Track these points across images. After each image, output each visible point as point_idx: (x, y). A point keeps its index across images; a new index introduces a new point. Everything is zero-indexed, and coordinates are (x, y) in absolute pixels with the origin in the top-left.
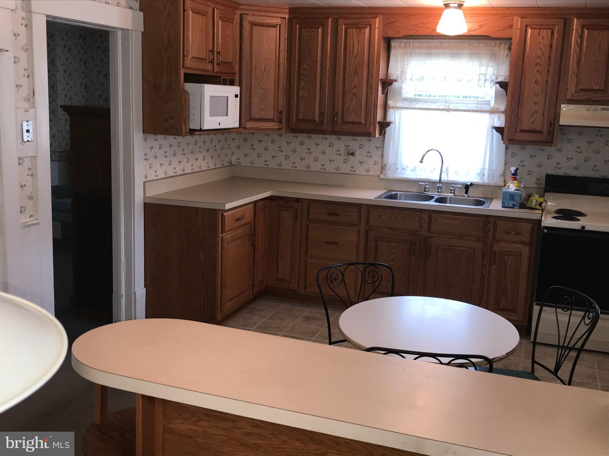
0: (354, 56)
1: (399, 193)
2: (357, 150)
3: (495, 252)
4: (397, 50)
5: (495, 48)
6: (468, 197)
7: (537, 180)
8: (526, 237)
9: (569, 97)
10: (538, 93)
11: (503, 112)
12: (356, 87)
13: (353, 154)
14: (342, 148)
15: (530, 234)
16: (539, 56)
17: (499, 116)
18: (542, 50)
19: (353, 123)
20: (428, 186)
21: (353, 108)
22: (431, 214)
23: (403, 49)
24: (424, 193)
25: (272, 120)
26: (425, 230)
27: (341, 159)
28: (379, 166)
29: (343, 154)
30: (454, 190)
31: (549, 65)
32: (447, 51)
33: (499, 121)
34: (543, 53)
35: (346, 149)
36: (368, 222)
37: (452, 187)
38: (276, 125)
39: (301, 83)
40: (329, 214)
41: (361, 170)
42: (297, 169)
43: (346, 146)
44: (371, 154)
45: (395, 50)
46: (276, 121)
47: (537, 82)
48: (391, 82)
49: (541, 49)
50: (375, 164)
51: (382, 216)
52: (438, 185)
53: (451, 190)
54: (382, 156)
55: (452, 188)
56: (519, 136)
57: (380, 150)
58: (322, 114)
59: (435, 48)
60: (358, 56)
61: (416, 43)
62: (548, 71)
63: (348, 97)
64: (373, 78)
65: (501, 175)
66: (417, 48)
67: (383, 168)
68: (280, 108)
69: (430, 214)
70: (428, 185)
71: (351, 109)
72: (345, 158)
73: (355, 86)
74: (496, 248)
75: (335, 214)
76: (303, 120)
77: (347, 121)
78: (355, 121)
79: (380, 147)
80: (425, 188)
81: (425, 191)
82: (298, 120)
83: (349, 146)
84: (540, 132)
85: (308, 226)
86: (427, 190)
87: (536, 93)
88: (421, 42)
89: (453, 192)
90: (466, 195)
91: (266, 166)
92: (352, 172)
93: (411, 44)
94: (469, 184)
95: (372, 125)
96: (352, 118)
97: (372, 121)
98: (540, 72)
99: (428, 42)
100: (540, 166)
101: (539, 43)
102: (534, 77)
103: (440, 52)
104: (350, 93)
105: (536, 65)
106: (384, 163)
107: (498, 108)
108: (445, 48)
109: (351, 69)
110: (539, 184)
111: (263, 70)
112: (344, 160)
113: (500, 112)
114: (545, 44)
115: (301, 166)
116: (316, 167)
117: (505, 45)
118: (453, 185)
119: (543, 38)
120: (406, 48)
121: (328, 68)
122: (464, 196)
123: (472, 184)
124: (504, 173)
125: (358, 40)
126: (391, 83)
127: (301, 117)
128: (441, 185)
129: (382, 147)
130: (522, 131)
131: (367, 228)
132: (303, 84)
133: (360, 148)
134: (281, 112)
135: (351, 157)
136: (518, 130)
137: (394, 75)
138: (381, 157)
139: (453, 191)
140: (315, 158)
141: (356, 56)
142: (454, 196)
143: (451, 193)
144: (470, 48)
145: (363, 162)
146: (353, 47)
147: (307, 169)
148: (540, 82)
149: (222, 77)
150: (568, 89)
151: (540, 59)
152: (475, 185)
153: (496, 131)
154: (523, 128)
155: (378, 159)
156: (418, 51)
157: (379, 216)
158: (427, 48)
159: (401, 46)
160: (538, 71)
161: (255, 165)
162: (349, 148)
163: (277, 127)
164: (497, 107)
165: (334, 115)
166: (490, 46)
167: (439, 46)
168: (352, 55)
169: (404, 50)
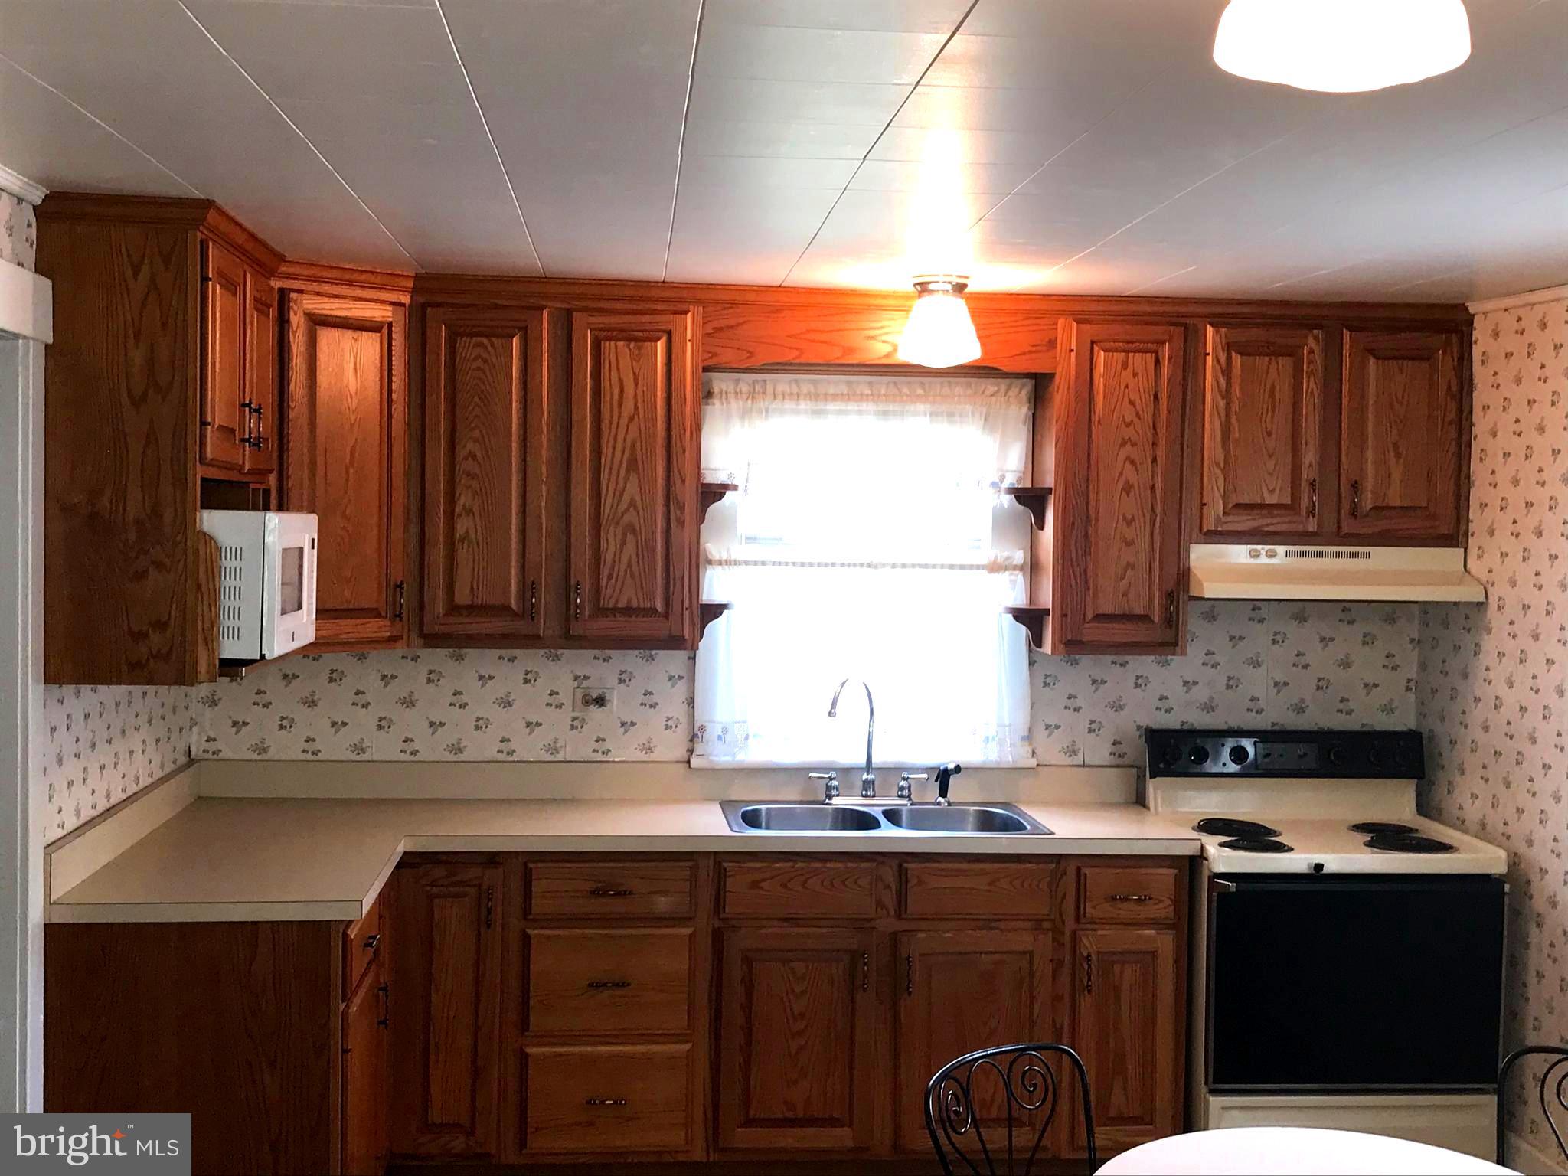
0: (624, 421)
1: (763, 807)
2: (613, 688)
3: (1088, 958)
4: (728, 403)
5: (994, 399)
6: (949, 804)
7: (1114, 744)
8: (1163, 909)
9: (1210, 526)
10: (1133, 519)
11: (1021, 568)
12: (635, 508)
13: (600, 701)
14: (566, 687)
15: (1173, 897)
16: (1128, 420)
17: (1013, 577)
18: (1135, 407)
19: (629, 611)
20: (835, 783)
21: (629, 565)
22: (905, 865)
23: (747, 399)
24: (827, 801)
25: (375, 613)
26: (888, 913)
27: (566, 715)
28: (681, 734)
29: (568, 703)
30: (909, 788)
31: (1154, 444)
32: (871, 406)
33: (1013, 591)
34: (1137, 414)
35: (578, 687)
36: (719, 903)
37: (904, 779)
38: (385, 626)
39: (459, 499)
40: (598, 893)
41: (624, 750)
42: (418, 757)
43: (576, 678)
44: (654, 699)
45: (724, 401)
46: (383, 614)
47: (1128, 488)
48: (721, 493)
49: (1132, 403)
50: (667, 727)
51: (763, 884)
52: (865, 776)
53: (902, 789)
54: (691, 702)
55: (903, 783)
56: (1092, 632)
57: (681, 686)
58: (528, 588)
59: (835, 397)
60: (636, 417)
61: (782, 382)
62: (1154, 460)
63: (611, 538)
64: (683, 481)
65: (1023, 738)
66: (786, 397)
67: (693, 738)
68: (397, 576)
69: (900, 866)
70: (834, 779)
71: (622, 570)
72: (575, 714)
73: (632, 504)
74: (1087, 944)
75: (618, 894)
76: (472, 609)
77: (611, 606)
78: (635, 604)
79: (681, 678)
80: (829, 788)
81: (830, 797)
82: (453, 609)
83: (586, 678)
84: (1145, 618)
85: (526, 939)
86: (834, 792)
87: (1129, 517)
88: (796, 381)
89: (904, 793)
90: (941, 799)
91: (309, 757)
92: (600, 757)
93: (769, 388)
94: (951, 766)
95: (687, 614)
96: (629, 596)
97: (686, 604)
98: (1133, 462)
99: (814, 383)
100: (1118, 707)
101: (1127, 387)
102: (1121, 474)
103: (849, 408)
104: (618, 523)
105: (1123, 444)
106: (697, 725)
107: (1008, 558)
108: (862, 398)
109: (618, 454)
110: (1120, 756)
111: (348, 461)
112: (574, 719)
113: (1015, 568)
114: (1141, 390)
115: (432, 748)
116: (482, 747)
117: (1021, 390)
118: (904, 774)
119: (1135, 375)
120: (756, 396)
121: (544, 452)
122: (939, 804)
123: (958, 769)
124: (1030, 730)
125: (634, 374)
126: (721, 496)
127: (462, 597)
128: (873, 777)
129: (691, 676)
130: (1099, 617)
131: (717, 924)
132: (463, 500)
133: (621, 681)
134: (400, 586)
135: (593, 708)
136: (1090, 615)
137: (719, 470)
138: (685, 706)
139: (906, 792)
140: (478, 719)
141: (631, 419)
142: (911, 805)
143: (901, 797)
144: (931, 399)
145: (633, 724)
146: (622, 391)
147: (452, 757)
148: (1136, 485)
149: (252, 486)
150: (1205, 504)
151: (1132, 427)
152: (966, 769)
153: (1016, 618)
154: (1101, 611)
155: (678, 711)
156: (789, 405)
157: (755, 885)
158: (815, 397)
159: (738, 390)
160: (1128, 458)
161: (272, 754)
162: (585, 684)
163: (389, 634)
164: (1006, 554)
165: (567, 589)
166: (983, 393)
167: (845, 392)
168: (619, 417)
169: (749, 402)
